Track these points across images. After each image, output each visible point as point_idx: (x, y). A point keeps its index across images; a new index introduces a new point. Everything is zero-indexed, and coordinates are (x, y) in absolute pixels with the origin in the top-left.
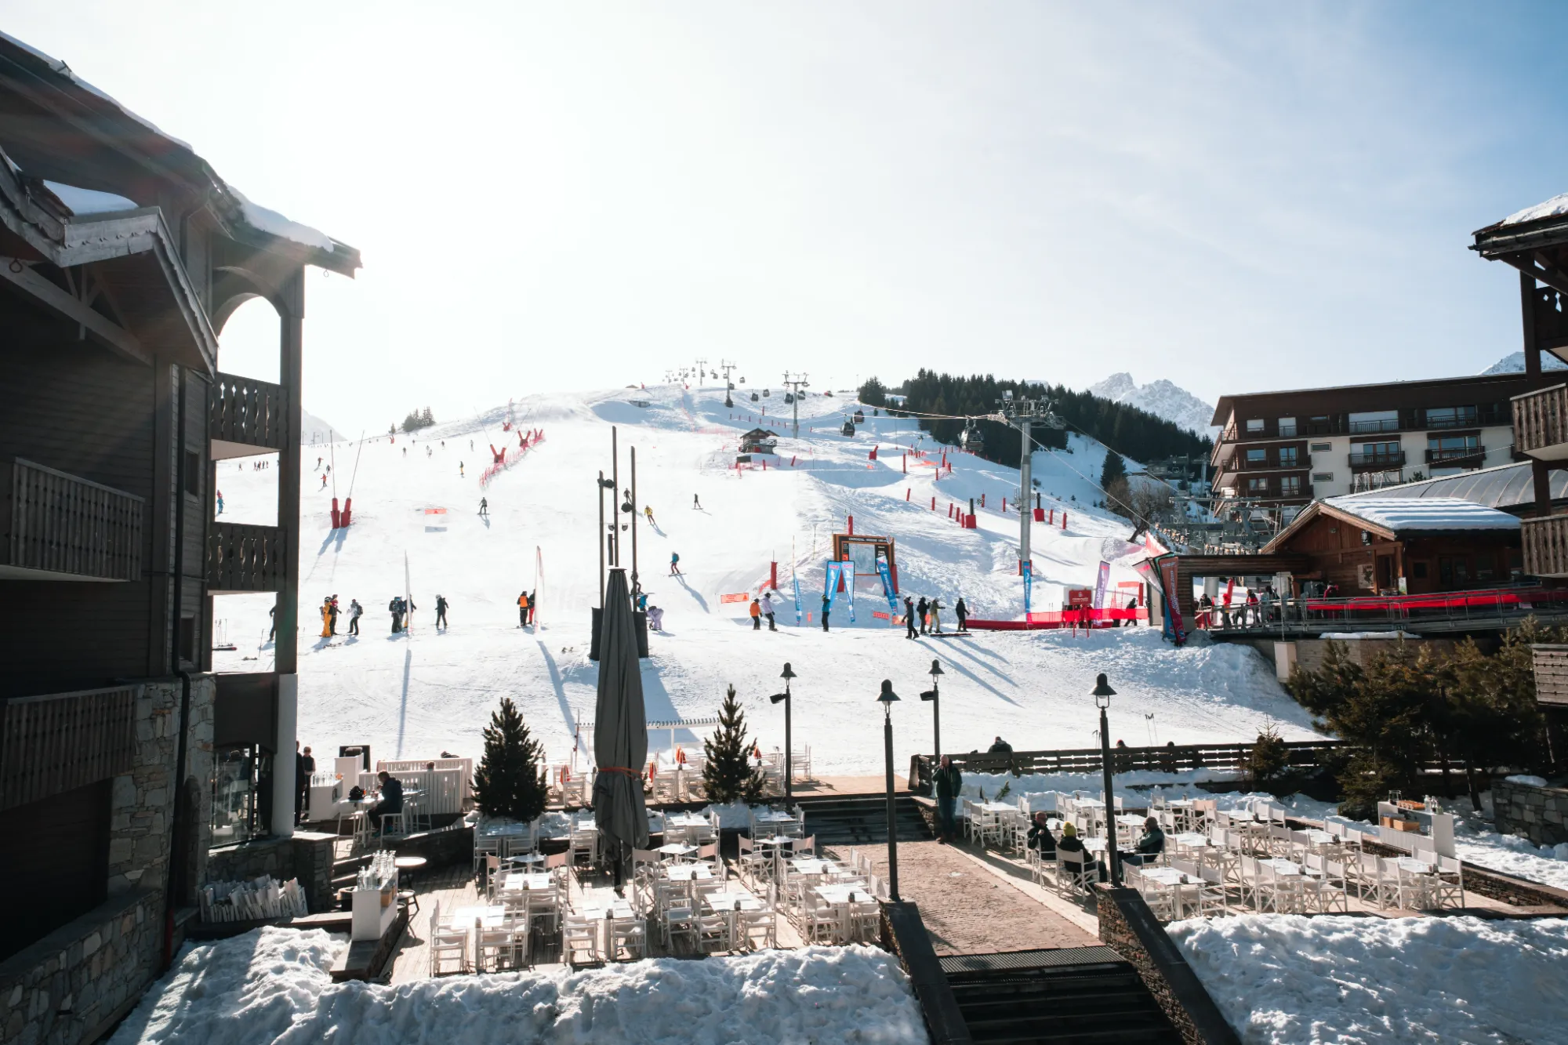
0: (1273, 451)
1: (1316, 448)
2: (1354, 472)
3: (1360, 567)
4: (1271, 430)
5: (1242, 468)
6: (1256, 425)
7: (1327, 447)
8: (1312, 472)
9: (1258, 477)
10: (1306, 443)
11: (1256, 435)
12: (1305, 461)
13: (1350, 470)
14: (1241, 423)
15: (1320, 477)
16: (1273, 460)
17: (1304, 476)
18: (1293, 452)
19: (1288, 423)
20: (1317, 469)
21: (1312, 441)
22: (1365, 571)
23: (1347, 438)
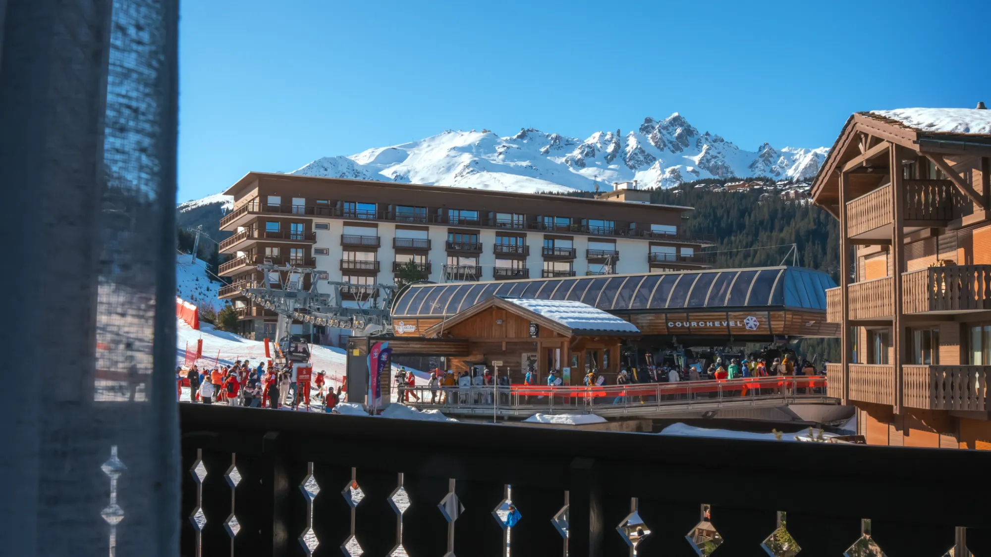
0: (286, 224)
1: (319, 226)
2: (344, 250)
3: (525, 356)
4: (286, 207)
5: (261, 236)
6: (274, 200)
7: (325, 227)
8: (314, 246)
9: (272, 246)
10: (311, 221)
11: (274, 210)
12: (311, 237)
13: (341, 248)
14: (263, 197)
15: (320, 251)
16: (284, 233)
17: (308, 249)
18: (300, 227)
19: (299, 202)
20: (318, 245)
21: (316, 220)
22: (529, 358)
23: (341, 221)
